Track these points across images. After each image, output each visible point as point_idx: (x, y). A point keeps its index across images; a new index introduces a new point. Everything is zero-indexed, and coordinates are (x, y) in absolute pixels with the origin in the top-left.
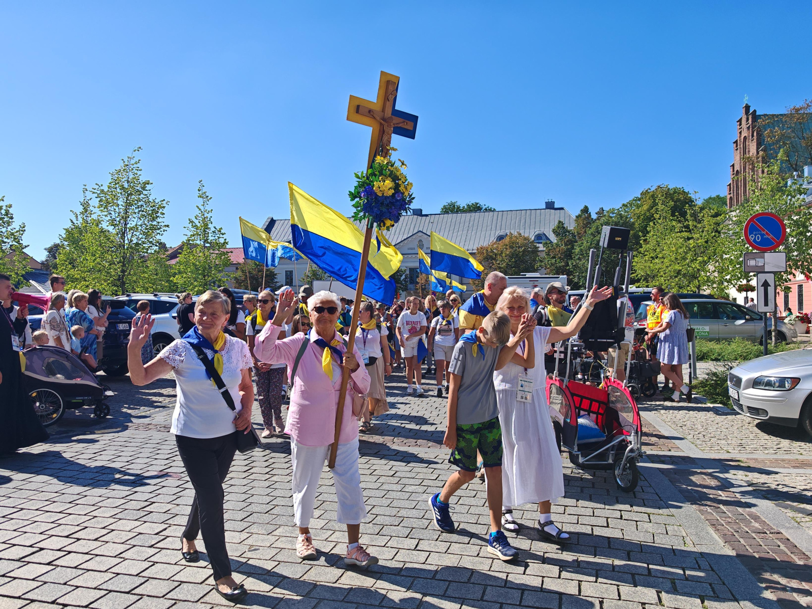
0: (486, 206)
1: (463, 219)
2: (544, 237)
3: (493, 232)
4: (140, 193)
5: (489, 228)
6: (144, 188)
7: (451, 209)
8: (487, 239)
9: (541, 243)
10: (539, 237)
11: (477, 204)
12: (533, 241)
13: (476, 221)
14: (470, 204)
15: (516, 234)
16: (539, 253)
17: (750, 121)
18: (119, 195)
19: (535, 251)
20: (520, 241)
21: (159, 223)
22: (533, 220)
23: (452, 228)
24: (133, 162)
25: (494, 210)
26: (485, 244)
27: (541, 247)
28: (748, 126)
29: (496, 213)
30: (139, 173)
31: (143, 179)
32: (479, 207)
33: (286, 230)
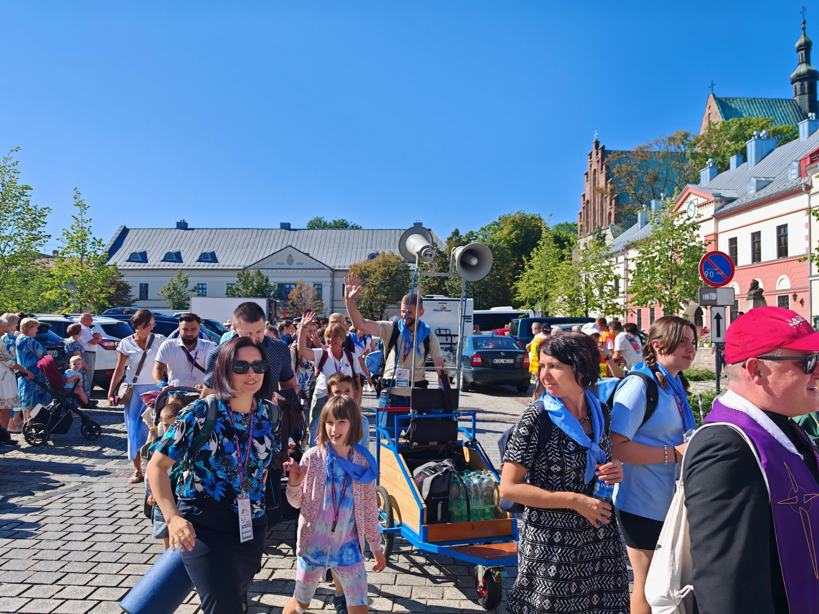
0: (353, 224)
1: (333, 235)
3: (364, 250)
5: (360, 246)
6: (23, 193)
7: (318, 224)
8: (358, 256)
11: (344, 220)
13: (347, 238)
14: (337, 220)
17: (600, 155)
19: (407, 270)
20: (393, 260)
21: (41, 232)
23: (322, 244)
24: (9, 163)
25: (361, 228)
26: (356, 262)
27: (413, 266)
28: (598, 159)
29: (364, 232)
30: (16, 176)
31: (20, 183)
32: (346, 224)
33: (140, 240)
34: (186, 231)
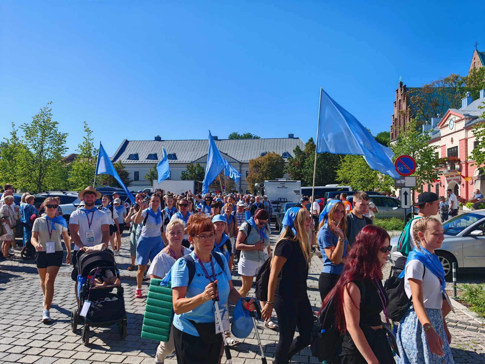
0: (255, 135)
1: (241, 143)
2: (288, 155)
3: (259, 151)
4: (51, 129)
5: (256, 149)
6: (54, 126)
7: (234, 137)
8: (255, 155)
9: (286, 158)
10: (286, 154)
11: (249, 134)
12: (281, 157)
13: (249, 145)
14: (245, 134)
15: (272, 152)
16: (285, 164)
17: (403, 91)
18: (39, 130)
19: (283, 162)
20: (274, 157)
21: (62, 147)
22: (281, 145)
23: (235, 148)
24: (47, 110)
25: (259, 138)
26: (254, 158)
27: (286, 160)
28: (401, 94)
29: (260, 140)
30: (51, 117)
31: (52, 121)
32: (251, 135)
33: (135, 147)
34: (160, 142)
